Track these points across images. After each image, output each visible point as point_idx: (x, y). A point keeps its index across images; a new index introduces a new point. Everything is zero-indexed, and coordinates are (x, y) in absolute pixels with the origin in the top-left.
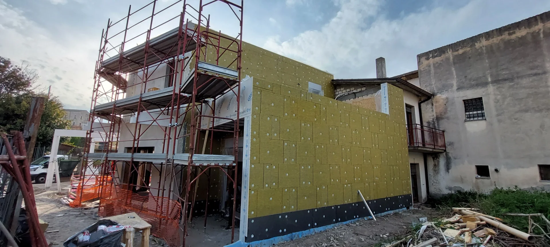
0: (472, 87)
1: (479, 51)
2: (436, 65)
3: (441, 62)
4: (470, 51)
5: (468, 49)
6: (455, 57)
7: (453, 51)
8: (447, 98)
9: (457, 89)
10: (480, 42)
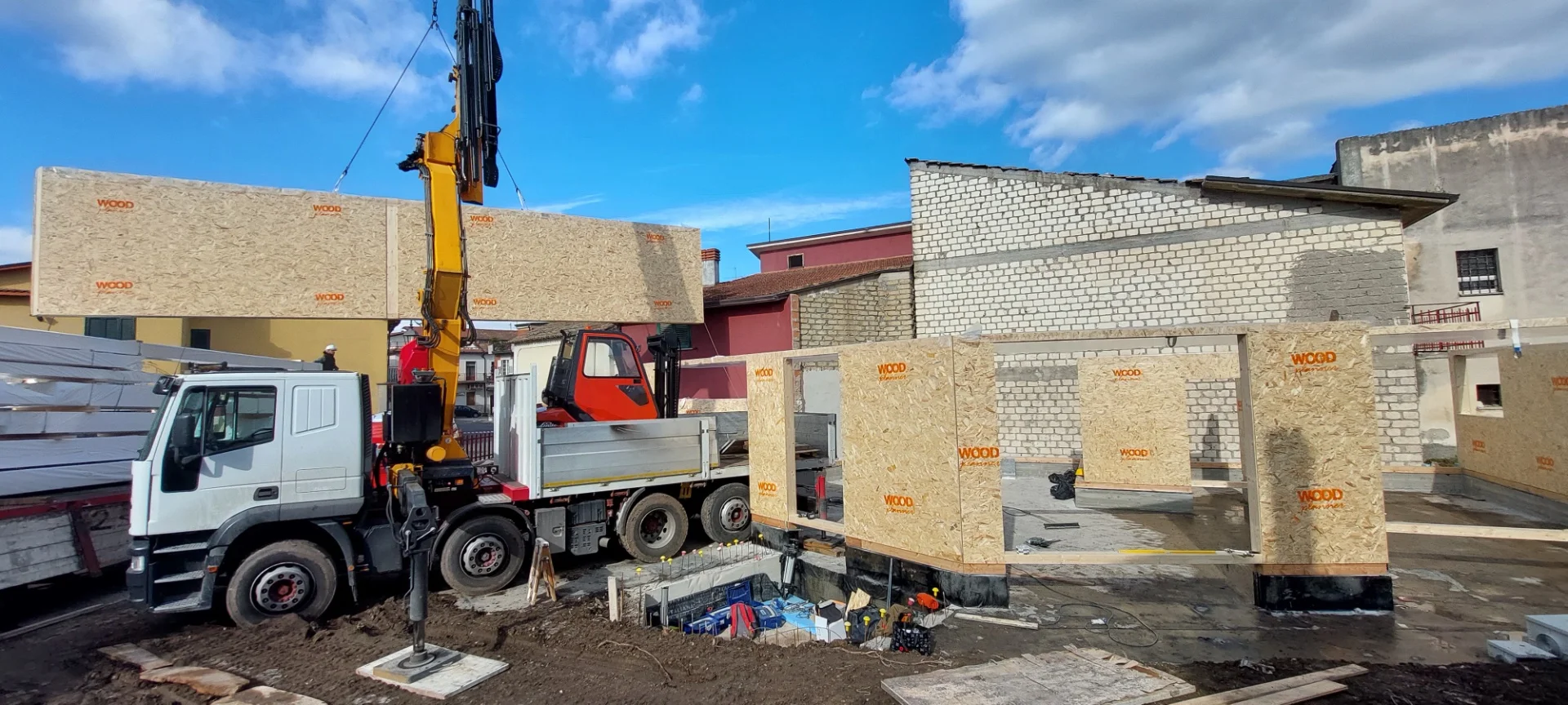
0: (1477, 225)
1: (1497, 151)
2: (1397, 170)
3: (1409, 164)
4: (1475, 147)
5: (1473, 144)
6: (1442, 157)
7: (1438, 144)
9: (1445, 228)
10: (1500, 133)
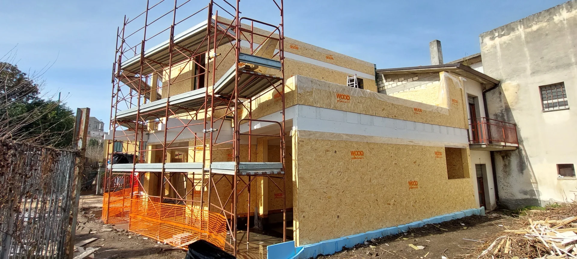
0: (550, 69)
1: (559, 25)
2: (504, 46)
3: (510, 42)
4: (546, 26)
5: (545, 24)
6: (527, 35)
7: (525, 28)
8: (519, 85)
9: (531, 74)
10: (560, 14)
